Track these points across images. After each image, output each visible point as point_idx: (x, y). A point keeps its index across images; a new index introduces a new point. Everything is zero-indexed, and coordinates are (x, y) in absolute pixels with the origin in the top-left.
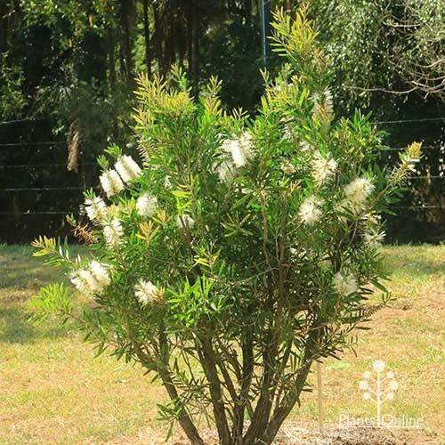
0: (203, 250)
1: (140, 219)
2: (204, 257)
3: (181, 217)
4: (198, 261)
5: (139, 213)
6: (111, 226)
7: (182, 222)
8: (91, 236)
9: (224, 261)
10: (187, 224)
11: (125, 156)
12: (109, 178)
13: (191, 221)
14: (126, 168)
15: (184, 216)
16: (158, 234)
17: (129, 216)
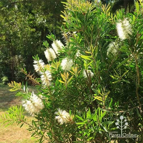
0: (99, 91)
1: (63, 72)
2: (99, 95)
3: (86, 71)
4: (96, 98)
5: (62, 68)
6: (45, 75)
7: (87, 74)
8: (35, 81)
9: (112, 99)
10: (90, 75)
11: (57, 40)
12: (49, 52)
13: (92, 74)
14: (58, 46)
15: (88, 71)
16: (72, 80)
17: (57, 70)
